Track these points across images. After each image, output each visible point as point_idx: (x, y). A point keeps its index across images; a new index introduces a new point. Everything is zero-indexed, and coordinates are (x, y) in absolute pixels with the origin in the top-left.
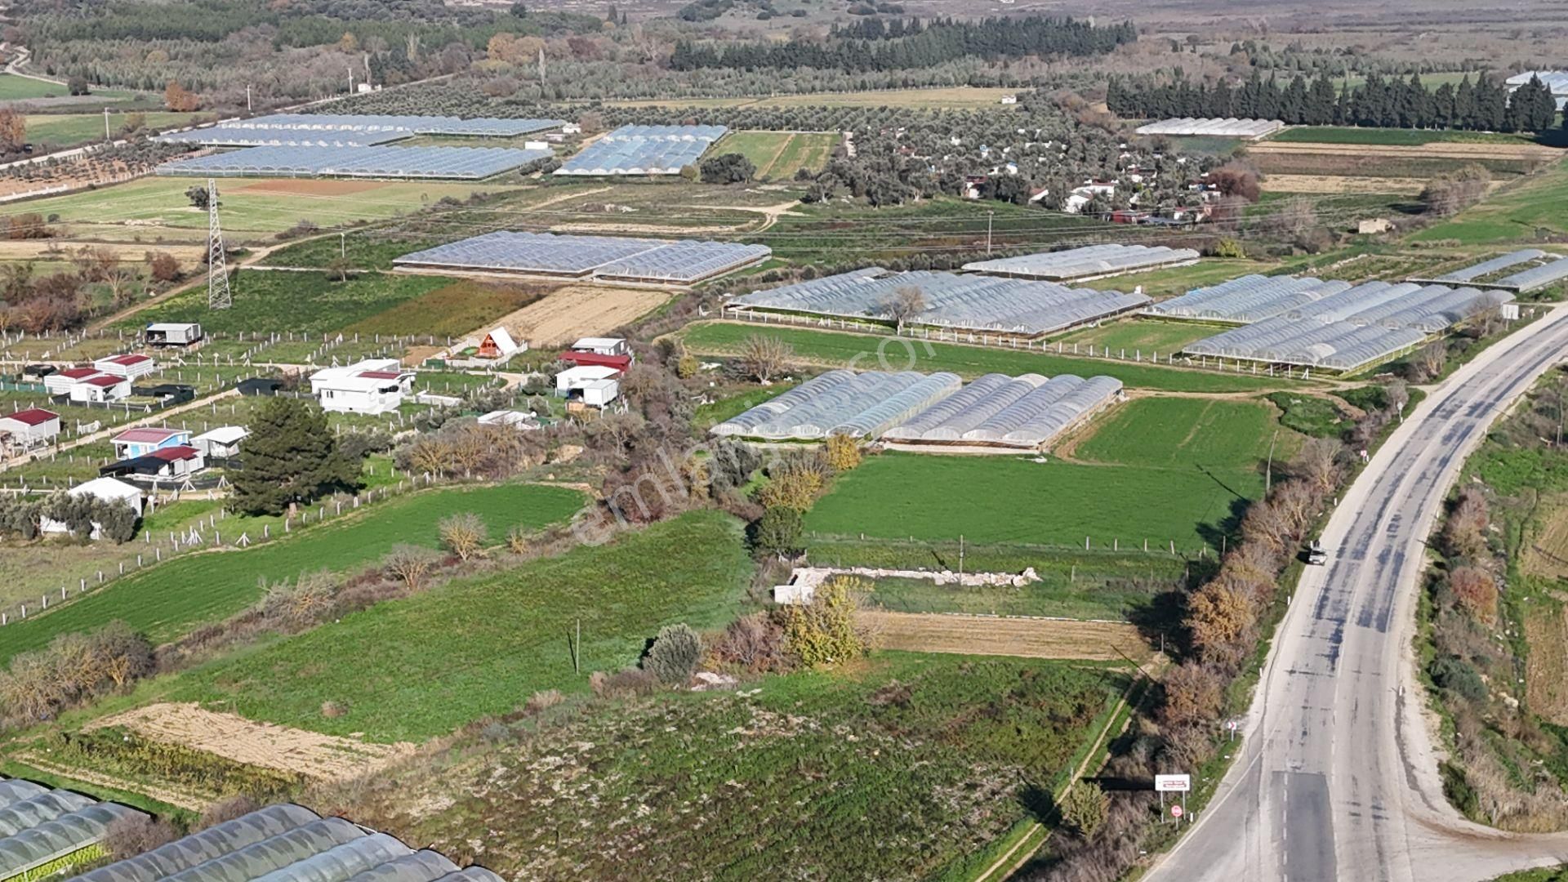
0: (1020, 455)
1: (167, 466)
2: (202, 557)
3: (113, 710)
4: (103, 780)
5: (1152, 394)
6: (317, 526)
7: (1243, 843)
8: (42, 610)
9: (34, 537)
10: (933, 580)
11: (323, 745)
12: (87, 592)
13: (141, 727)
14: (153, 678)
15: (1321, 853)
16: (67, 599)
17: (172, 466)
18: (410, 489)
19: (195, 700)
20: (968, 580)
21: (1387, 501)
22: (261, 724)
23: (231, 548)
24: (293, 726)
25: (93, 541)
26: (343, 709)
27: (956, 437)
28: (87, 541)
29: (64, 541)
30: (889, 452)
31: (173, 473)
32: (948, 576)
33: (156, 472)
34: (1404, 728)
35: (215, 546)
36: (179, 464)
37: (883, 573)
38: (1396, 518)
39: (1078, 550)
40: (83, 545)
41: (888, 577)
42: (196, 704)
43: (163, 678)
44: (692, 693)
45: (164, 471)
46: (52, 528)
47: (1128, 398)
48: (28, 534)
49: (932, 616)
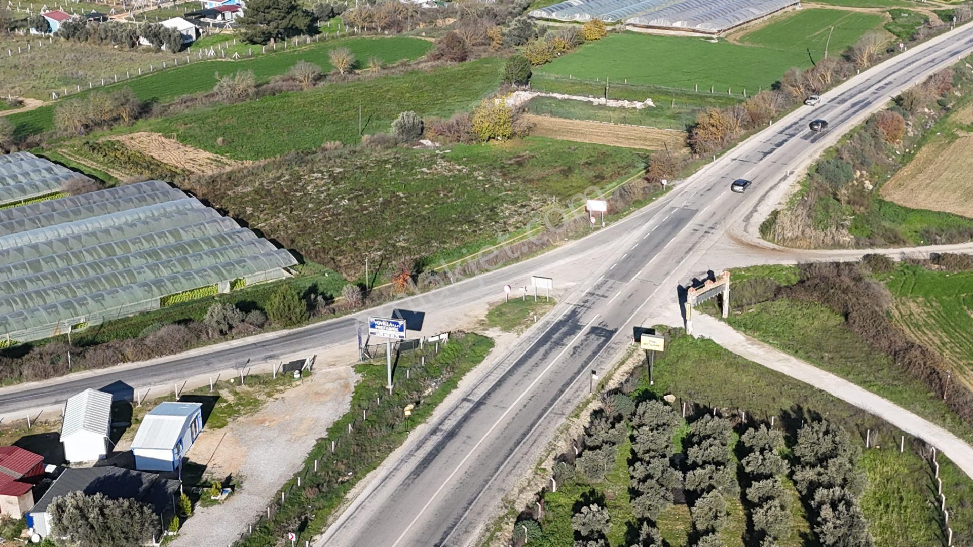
0: (703, 38)
1: (220, 15)
2: (213, 62)
3: (120, 133)
4: (92, 164)
5: (819, 6)
6: (282, 52)
7: (621, 238)
8: (114, 82)
9: (133, 47)
10: (592, 102)
11: (208, 158)
12: (143, 75)
13: (127, 143)
14: (147, 119)
15: (656, 246)
16: (130, 78)
17: (223, 15)
18: (343, 36)
19: (160, 132)
20: (612, 103)
21: (894, 73)
22: (186, 146)
23: (229, 60)
24: (200, 148)
25: (162, 51)
26: (228, 143)
27: (668, 25)
28: (159, 50)
29: (148, 50)
30: (628, 31)
31: (224, 19)
32: (602, 100)
33: (215, 18)
34: (772, 192)
35: (221, 57)
36: (228, 15)
37: (566, 96)
38: (890, 83)
39: (690, 91)
40: (156, 52)
41: (568, 99)
42: (160, 134)
43: (152, 120)
44: (413, 149)
45: (220, 17)
46: (144, 42)
47: (801, 8)
48: (129, 44)
49: (578, 121)
